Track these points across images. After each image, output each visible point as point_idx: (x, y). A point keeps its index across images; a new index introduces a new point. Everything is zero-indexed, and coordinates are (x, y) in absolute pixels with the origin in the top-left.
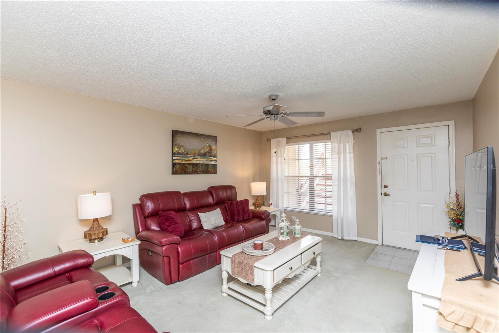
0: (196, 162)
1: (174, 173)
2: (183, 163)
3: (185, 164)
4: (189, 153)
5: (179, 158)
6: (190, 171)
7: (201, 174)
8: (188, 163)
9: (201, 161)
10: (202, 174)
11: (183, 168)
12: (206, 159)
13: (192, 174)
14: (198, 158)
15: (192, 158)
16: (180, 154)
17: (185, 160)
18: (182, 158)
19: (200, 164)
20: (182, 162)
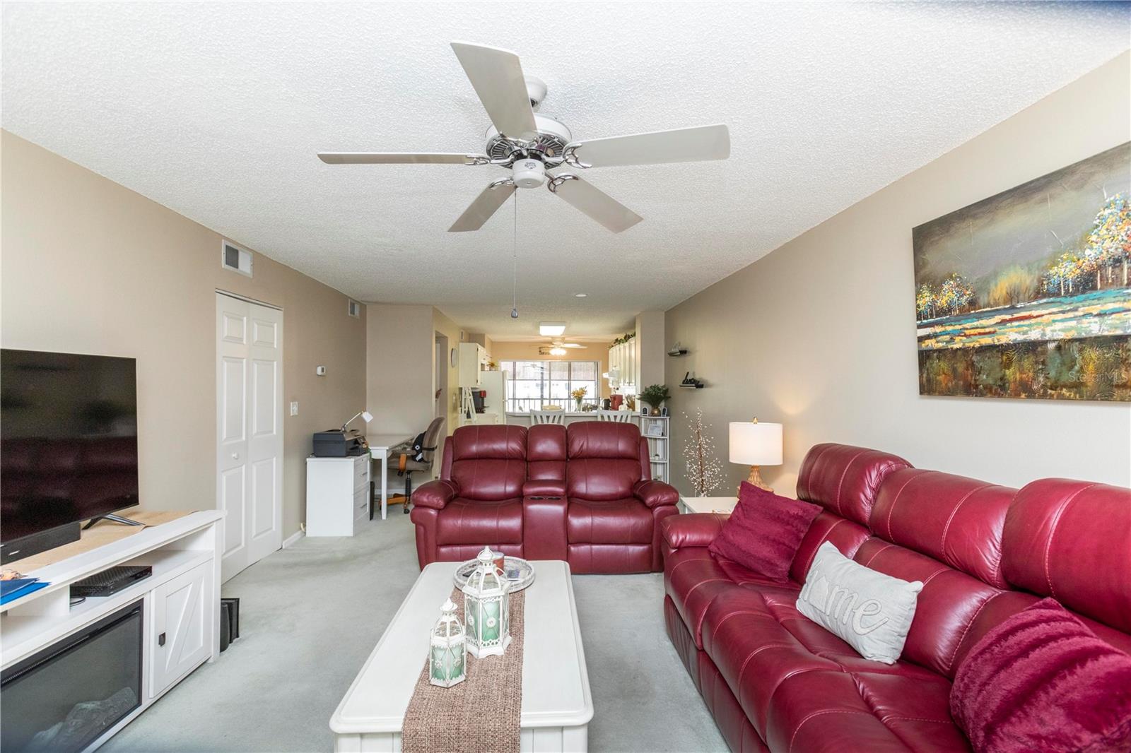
0: (1020, 338)
1: (928, 388)
2: (955, 346)
3: (965, 351)
4: (983, 299)
5: (938, 329)
6: (991, 382)
7: (1061, 398)
8: (977, 345)
9: (1059, 326)
10: (1069, 399)
11: (954, 370)
12: (1096, 309)
13: (1000, 396)
14: (1034, 313)
15: (998, 318)
16: (942, 312)
17: (960, 333)
18: (949, 329)
19: (1051, 346)
20: (949, 347)
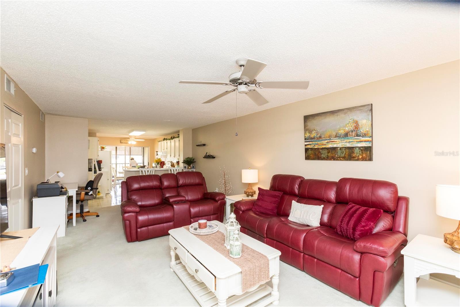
0: (332, 146)
1: (307, 158)
2: (315, 147)
3: (318, 149)
4: (323, 136)
5: (311, 143)
6: (325, 156)
7: (341, 160)
8: (321, 147)
9: (340, 144)
10: (342, 160)
11: (315, 154)
12: (348, 141)
13: (327, 160)
14: (335, 141)
15: (327, 141)
16: (312, 139)
17: (317, 144)
18: (314, 143)
19: (339, 148)
20: (314, 147)
